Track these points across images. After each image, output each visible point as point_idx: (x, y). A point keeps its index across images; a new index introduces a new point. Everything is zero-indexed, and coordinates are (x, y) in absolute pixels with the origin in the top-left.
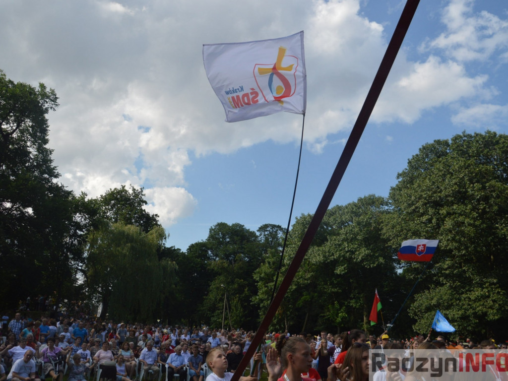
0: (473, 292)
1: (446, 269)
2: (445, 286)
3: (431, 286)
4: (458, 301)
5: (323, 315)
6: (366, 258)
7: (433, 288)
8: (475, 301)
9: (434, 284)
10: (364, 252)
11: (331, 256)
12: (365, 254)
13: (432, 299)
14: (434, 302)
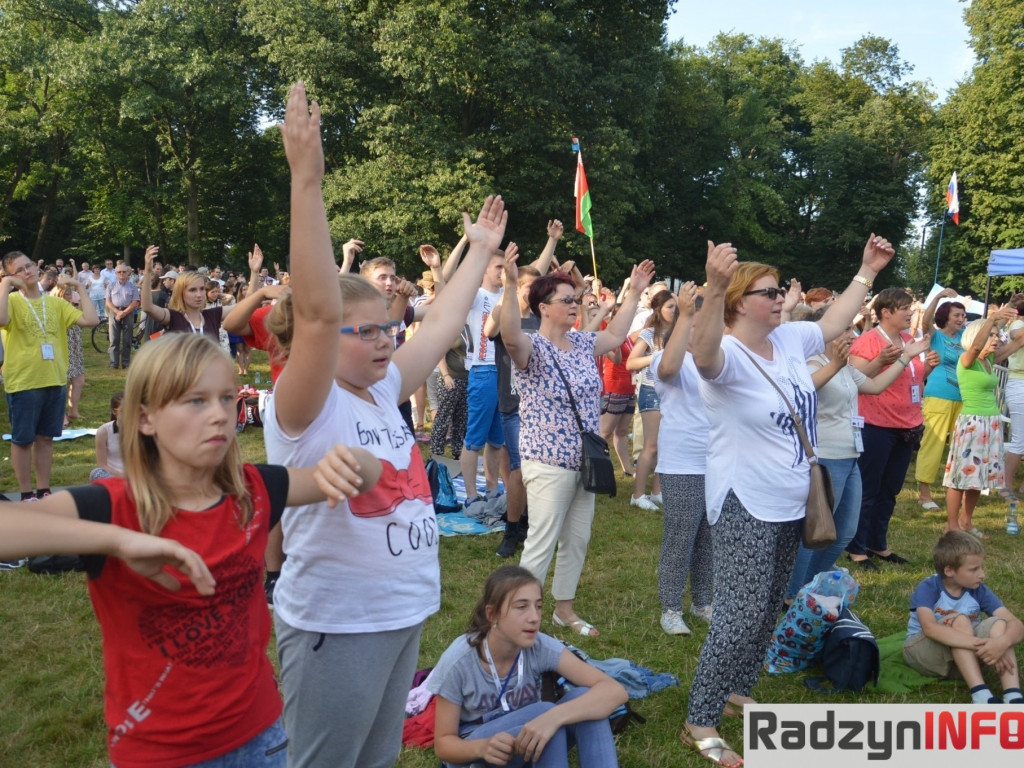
0: (433, 178)
1: (385, 124)
2: (379, 159)
3: (350, 157)
4: (404, 194)
5: (82, 219)
6: (203, 81)
7: (352, 165)
8: (438, 193)
9: (355, 155)
10: (197, 64)
11: (112, 68)
12: (201, 71)
13: (349, 188)
14: (352, 195)
